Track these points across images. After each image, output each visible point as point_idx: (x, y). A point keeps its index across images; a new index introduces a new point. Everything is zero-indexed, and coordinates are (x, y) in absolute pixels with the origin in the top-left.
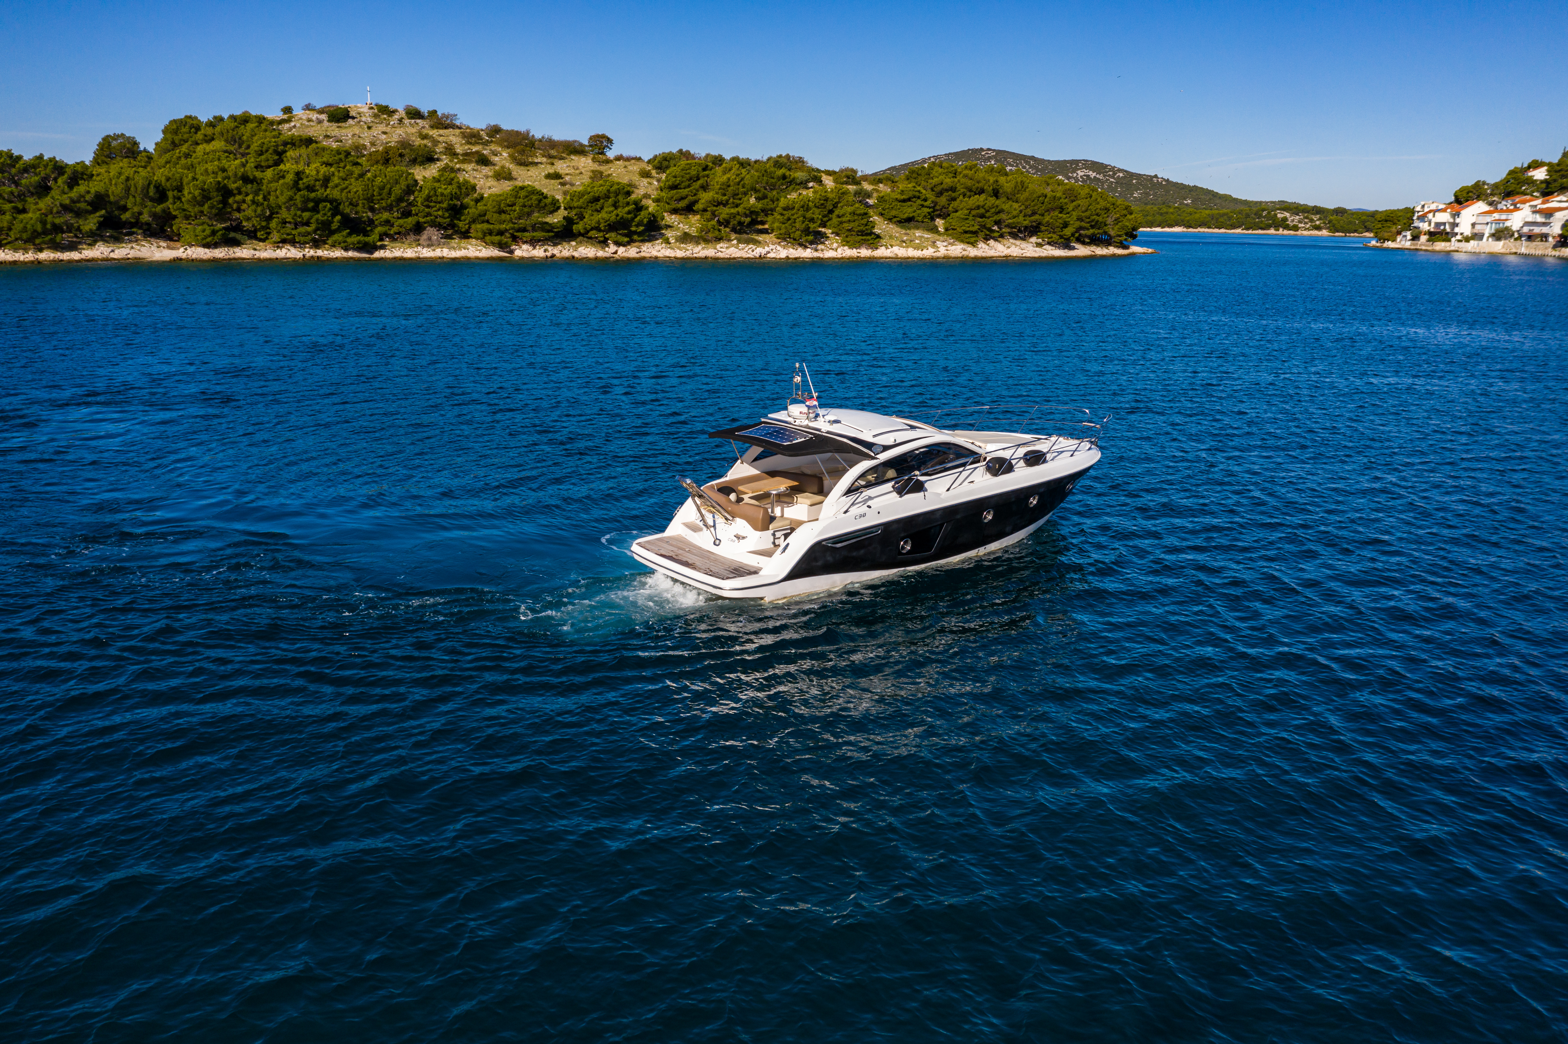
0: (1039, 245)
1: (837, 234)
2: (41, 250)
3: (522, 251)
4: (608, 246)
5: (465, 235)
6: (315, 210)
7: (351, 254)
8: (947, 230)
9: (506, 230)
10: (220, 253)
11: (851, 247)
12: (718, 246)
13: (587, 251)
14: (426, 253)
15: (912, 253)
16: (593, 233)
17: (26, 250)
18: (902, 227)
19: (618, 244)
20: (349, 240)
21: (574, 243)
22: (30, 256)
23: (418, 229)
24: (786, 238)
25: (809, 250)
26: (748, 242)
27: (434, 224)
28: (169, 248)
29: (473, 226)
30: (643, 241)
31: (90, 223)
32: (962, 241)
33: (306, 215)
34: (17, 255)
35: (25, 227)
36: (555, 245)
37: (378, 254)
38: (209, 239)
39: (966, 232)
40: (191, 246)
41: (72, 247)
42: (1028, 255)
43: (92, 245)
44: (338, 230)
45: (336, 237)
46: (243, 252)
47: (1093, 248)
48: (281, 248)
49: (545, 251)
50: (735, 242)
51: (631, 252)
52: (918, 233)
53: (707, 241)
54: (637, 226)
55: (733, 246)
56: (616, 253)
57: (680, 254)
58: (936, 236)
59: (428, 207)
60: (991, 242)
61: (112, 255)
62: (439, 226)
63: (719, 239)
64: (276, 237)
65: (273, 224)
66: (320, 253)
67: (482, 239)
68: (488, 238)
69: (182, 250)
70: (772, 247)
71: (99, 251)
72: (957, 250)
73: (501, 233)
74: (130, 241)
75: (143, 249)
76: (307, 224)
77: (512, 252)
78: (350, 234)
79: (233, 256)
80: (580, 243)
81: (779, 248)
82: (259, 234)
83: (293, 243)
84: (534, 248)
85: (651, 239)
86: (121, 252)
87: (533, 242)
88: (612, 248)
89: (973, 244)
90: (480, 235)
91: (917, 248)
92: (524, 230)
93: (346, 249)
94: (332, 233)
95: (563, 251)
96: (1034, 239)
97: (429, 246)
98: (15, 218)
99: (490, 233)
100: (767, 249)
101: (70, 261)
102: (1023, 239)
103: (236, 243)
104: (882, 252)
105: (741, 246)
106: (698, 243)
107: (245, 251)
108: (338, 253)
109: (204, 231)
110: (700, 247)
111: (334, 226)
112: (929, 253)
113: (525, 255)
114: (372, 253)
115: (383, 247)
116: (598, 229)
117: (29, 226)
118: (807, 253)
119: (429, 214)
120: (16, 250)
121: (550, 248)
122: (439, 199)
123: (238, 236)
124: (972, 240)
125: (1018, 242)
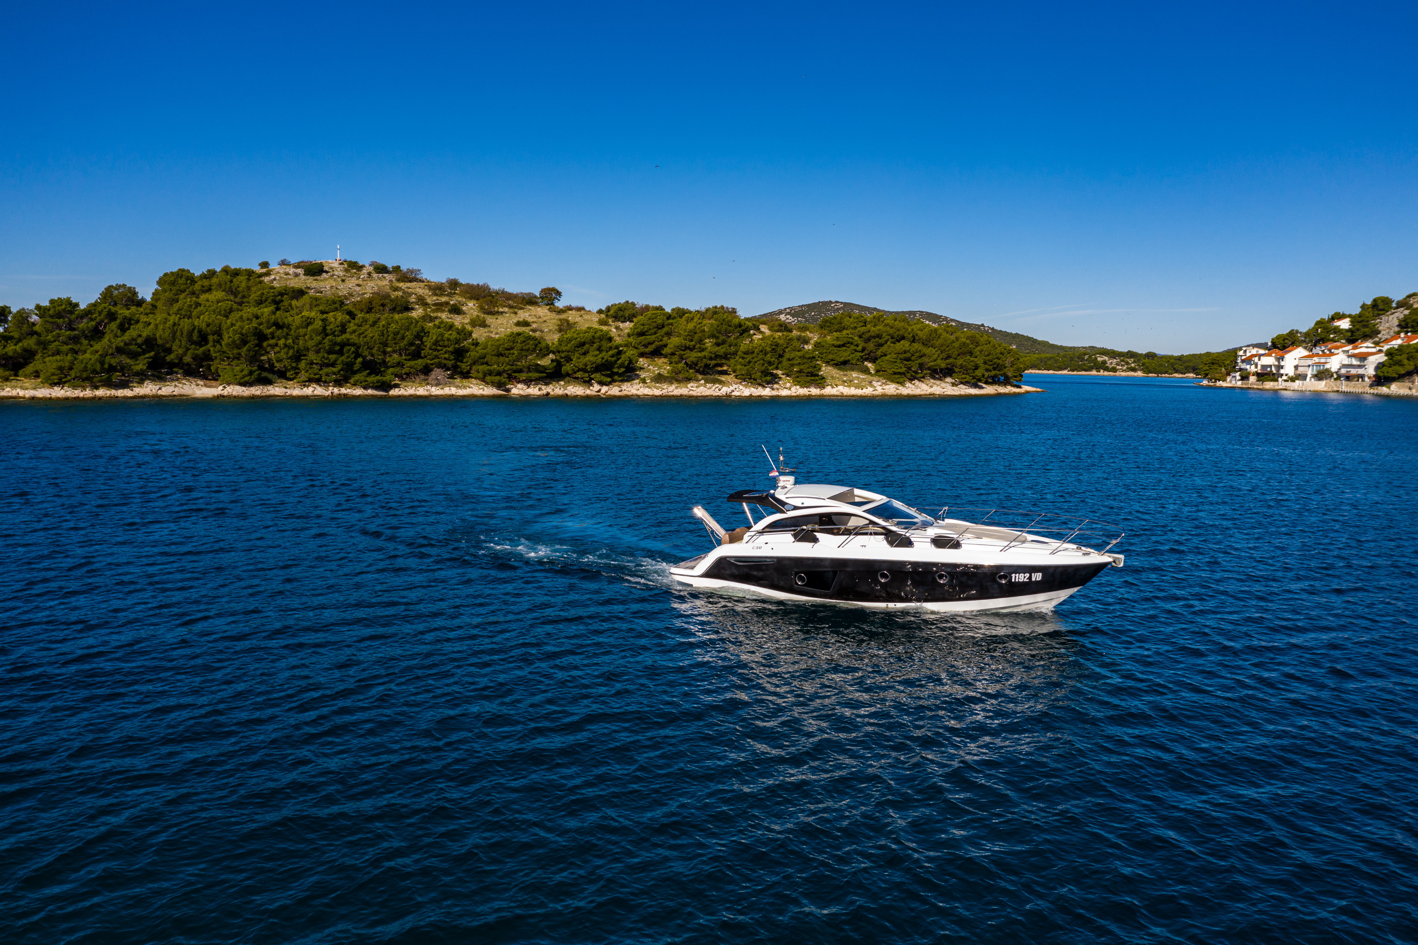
0: (953, 385)
1: (788, 375)
2: (97, 388)
3: (518, 390)
4: (592, 385)
5: (466, 375)
6: (341, 353)
7: (370, 392)
8: (877, 371)
9: (504, 371)
10: (256, 391)
11: (802, 387)
12: (689, 386)
13: (576, 390)
14: (435, 391)
15: (853, 391)
16: (579, 375)
17: (84, 388)
18: (840, 369)
19: (601, 383)
20: (369, 379)
21: (562, 383)
22: (88, 393)
23: (426, 371)
24: (748, 378)
25: (768, 389)
26: (715, 381)
27: (440, 366)
28: (206, 386)
29: (474, 368)
30: (623, 381)
31: (140, 365)
32: (893, 381)
33: (333, 357)
34: (76, 392)
35: (86, 367)
36: (547, 384)
37: (395, 392)
38: (247, 379)
39: (895, 373)
40: (229, 384)
41: (124, 385)
42: (949, 393)
43: (141, 382)
44: (359, 371)
45: (357, 377)
46: (276, 390)
47: (996, 387)
48: (308, 386)
49: (540, 389)
50: (702, 382)
51: (614, 390)
52: (855, 374)
53: (678, 381)
54: (619, 368)
55: (701, 385)
56: (599, 391)
57: (657, 392)
58: (871, 378)
59: (436, 350)
60: (916, 382)
61: (160, 392)
62: (445, 367)
63: (689, 380)
64: (303, 376)
65: (302, 365)
66: (343, 391)
67: (483, 380)
68: (488, 378)
69: (221, 388)
70: (735, 386)
71: (148, 389)
72: (891, 389)
73: (499, 374)
74: (172, 380)
75: (185, 387)
76: (333, 365)
77: (508, 390)
78: (369, 374)
79: (268, 393)
80: (568, 383)
81: (741, 387)
82: (288, 374)
83: (318, 381)
84: (529, 387)
85: (629, 379)
86: (167, 390)
87: (528, 382)
88: (596, 387)
89: (902, 384)
90: (481, 375)
91: (857, 387)
92: (520, 371)
93: (365, 388)
94: (355, 373)
95: (556, 389)
96: (949, 380)
97: (437, 385)
98: (76, 359)
99: (490, 373)
100: (732, 388)
101: (125, 398)
102: (940, 379)
103: (267, 382)
104: (828, 391)
105: (708, 385)
106: (671, 383)
107: (277, 389)
108: (358, 392)
109: (242, 371)
110: (674, 386)
111: (356, 367)
112: (868, 391)
113: (522, 392)
114: (388, 392)
115: (397, 386)
116: (584, 370)
117: (89, 366)
118: (767, 392)
119: (437, 357)
120: (75, 387)
121: (543, 387)
122: (446, 343)
123: (270, 376)
124: (901, 380)
125: (938, 382)
